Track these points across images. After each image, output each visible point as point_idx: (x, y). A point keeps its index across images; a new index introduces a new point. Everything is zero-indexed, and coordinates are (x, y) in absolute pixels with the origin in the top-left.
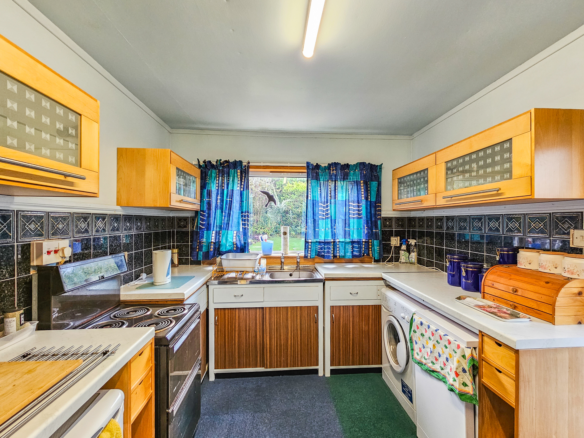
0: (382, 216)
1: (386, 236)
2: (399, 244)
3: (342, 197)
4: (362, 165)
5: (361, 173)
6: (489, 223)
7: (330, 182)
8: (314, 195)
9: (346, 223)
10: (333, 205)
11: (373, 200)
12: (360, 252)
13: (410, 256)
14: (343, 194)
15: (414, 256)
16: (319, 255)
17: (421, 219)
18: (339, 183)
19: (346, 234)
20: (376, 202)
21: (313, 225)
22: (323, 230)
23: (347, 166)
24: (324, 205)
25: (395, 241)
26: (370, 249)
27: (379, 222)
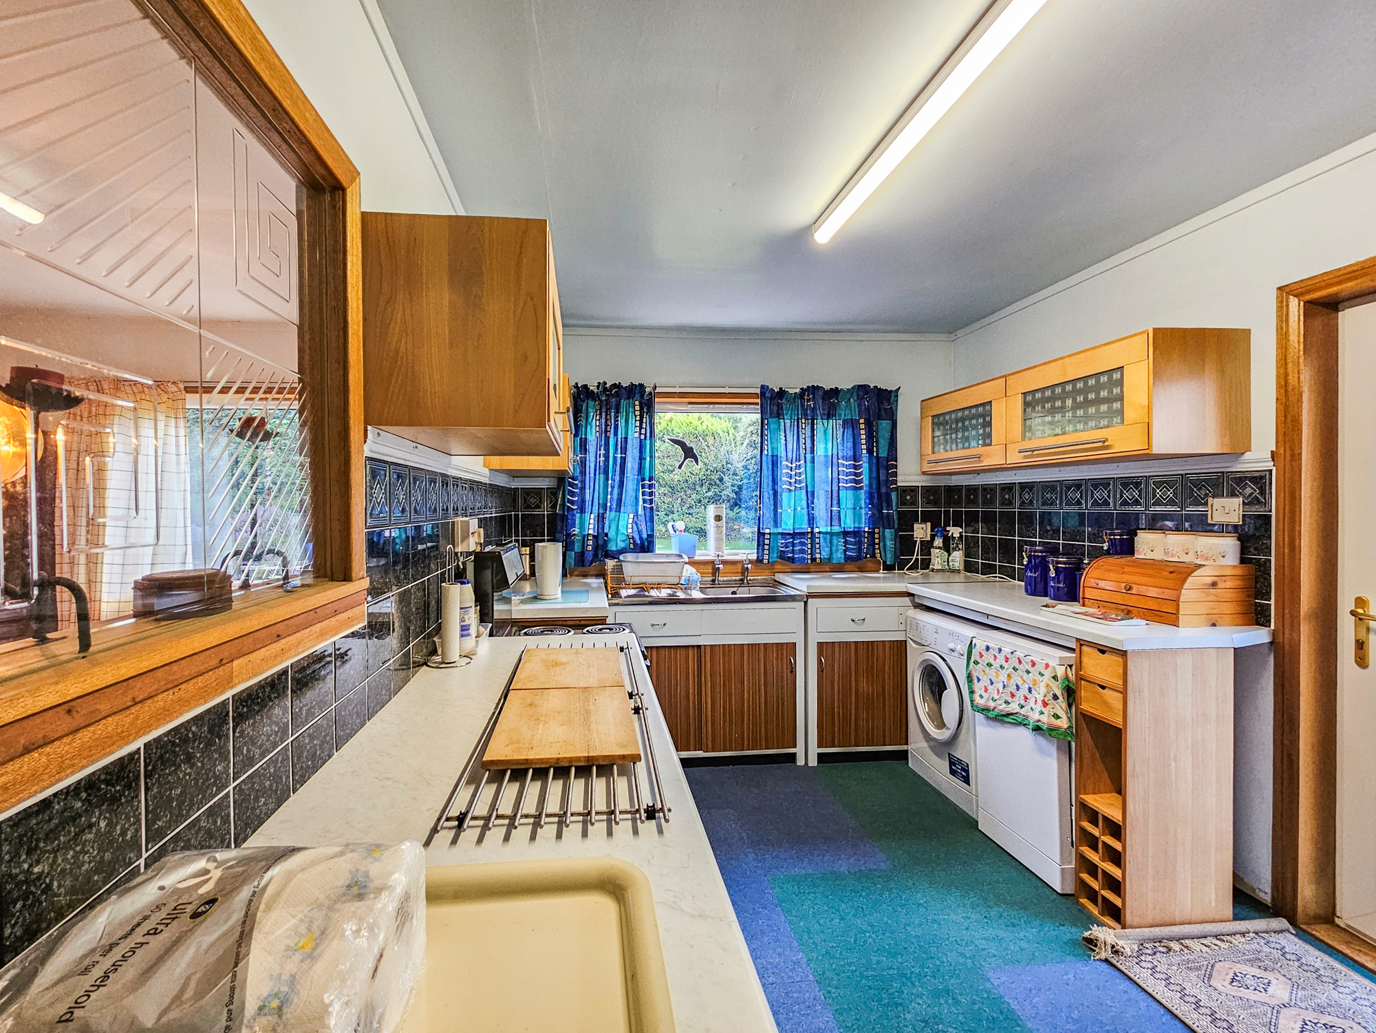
0: (899, 484)
1: (907, 521)
2: (929, 536)
3: (826, 449)
4: (862, 390)
5: (859, 405)
6: (1092, 492)
7: (803, 421)
8: (775, 445)
9: (835, 499)
10: (809, 464)
11: (883, 453)
12: (860, 550)
13: (950, 559)
14: (826, 444)
15: (958, 557)
16: (782, 556)
17: (972, 490)
18: (819, 426)
19: (833, 518)
20: (887, 458)
21: (772, 502)
22: (789, 511)
23: (835, 392)
24: (790, 465)
25: (921, 531)
26: (877, 546)
27: (894, 495)
